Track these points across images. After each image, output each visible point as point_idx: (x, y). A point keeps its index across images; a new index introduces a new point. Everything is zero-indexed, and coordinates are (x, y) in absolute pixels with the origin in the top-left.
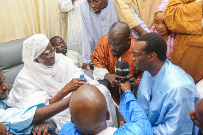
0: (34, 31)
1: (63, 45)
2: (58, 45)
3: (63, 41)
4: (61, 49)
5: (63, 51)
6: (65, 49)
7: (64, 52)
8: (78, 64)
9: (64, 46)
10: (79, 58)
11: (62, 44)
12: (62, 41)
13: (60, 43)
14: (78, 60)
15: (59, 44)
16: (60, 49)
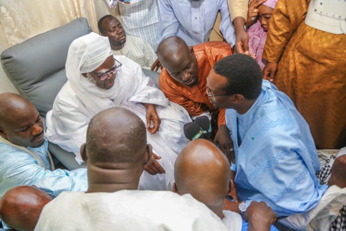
0: (71, 12)
1: (120, 31)
2: (111, 31)
3: (120, 24)
4: (117, 36)
5: (119, 40)
6: (122, 37)
7: (122, 41)
8: (143, 58)
9: (121, 33)
10: (144, 47)
11: (117, 28)
12: (117, 24)
13: (114, 27)
14: (144, 50)
15: (112, 29)
16: (115, 37)
